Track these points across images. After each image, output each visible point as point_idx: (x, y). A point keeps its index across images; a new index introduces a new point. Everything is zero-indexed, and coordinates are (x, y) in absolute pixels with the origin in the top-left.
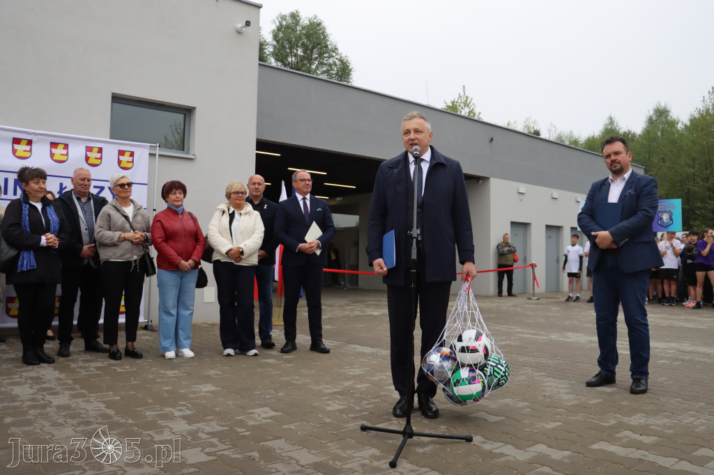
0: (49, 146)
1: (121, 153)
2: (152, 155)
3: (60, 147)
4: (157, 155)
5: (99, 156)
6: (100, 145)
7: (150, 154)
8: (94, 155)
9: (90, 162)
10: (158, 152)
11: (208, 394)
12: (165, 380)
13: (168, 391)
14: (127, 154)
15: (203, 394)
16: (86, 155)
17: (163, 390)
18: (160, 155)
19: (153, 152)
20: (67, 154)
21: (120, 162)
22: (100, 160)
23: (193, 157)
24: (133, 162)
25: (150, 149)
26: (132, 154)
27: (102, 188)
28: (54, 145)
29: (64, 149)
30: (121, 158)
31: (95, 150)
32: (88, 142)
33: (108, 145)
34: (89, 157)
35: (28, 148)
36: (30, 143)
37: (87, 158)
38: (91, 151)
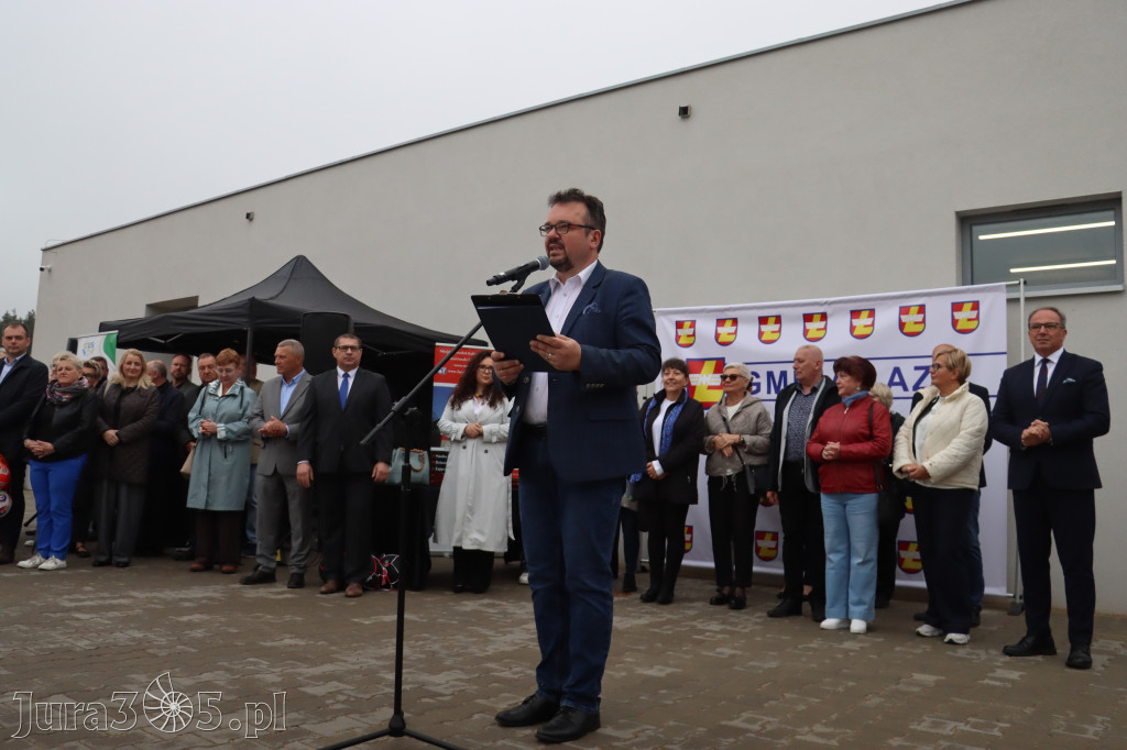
0: (849, 316)
1: (957, 307)
2: (1012, 301)
4: (1022, 300)
5: (920, 318)
6: (920, 301)
7: (1009, 300)
8: (912, 318)
9: (906, 330)
10: (1022, 293)
14: (968, 307)
16: (900, 319)
19: (1013, 295)
21: (955, 322)
22: (922, 325)
24: (977, 318)
25: (1007, 291)
26: (976, 306)
28: (855, 314)
29: (869, 317)
30: (957, 315)
31: (914, 310)
32: (902, 300)
33: (934, 298)
34: (904, 324)
35: (822, 324)
36: (824, 317)
37: (902, 325)
38: (907, 313)
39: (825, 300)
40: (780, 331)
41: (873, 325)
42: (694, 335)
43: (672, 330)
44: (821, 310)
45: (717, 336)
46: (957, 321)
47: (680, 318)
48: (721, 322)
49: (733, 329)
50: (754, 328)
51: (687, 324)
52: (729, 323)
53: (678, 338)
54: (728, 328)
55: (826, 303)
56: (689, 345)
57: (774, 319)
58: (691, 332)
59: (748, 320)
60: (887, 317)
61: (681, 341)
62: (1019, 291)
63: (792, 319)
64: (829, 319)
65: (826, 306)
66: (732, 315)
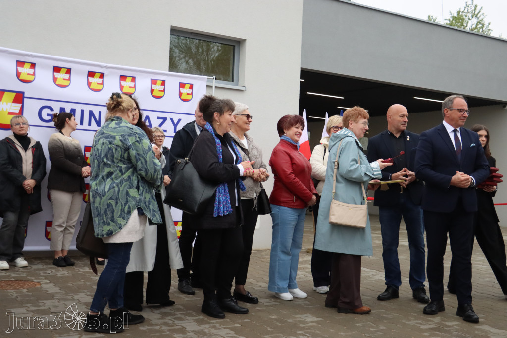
0: (118, 79)
1: (182, 85)
2: (209, 87)
3: (129, 79)
4: (214, 87)
5: (162, 88)
6: (163, 78)
7: (207, 86)
8: (158, 87)
9: (154, 94)
10: (215, 83)
11: (315, 324)
12: (265, 308)
13: (276, 319)
14: (187, 86)
15: (311, 324)
16: (151, 87)
17: (272, 318)
18: (216, 87)
19: (210, 84)
20: (135, 87)
21: (180, 94)
22: (163, 93)
23: (243, 89)
24: (192, 94)
25: (207, 81)
26: (191, 87)
27: (165, 119)
28: (123, 78)
29: (132, 81)
30: (182, 90)
31: (159, 83)
32: (153, 75)
33: (170, 77)
34: (154, 90)
35: (100, 81)
36: (102, 76)
37: (152, 91)
38: (155, 84)
39: (106, 65)
40: (69, 80)
44: (101, 71)
45: (18, 75)
46: (182, 93)
48: (20, 64)
49: (31, 71)
50: (50, 73)
52: (28, 66)
54: (27, 70)
55: (106, 67)
57: (66, 70)
59: (46, 67)
60: (143, 84)
62: (213, 82)
63: (79, 73)
64: (105, 78)
65: (105, 69)
66: (32, 60)
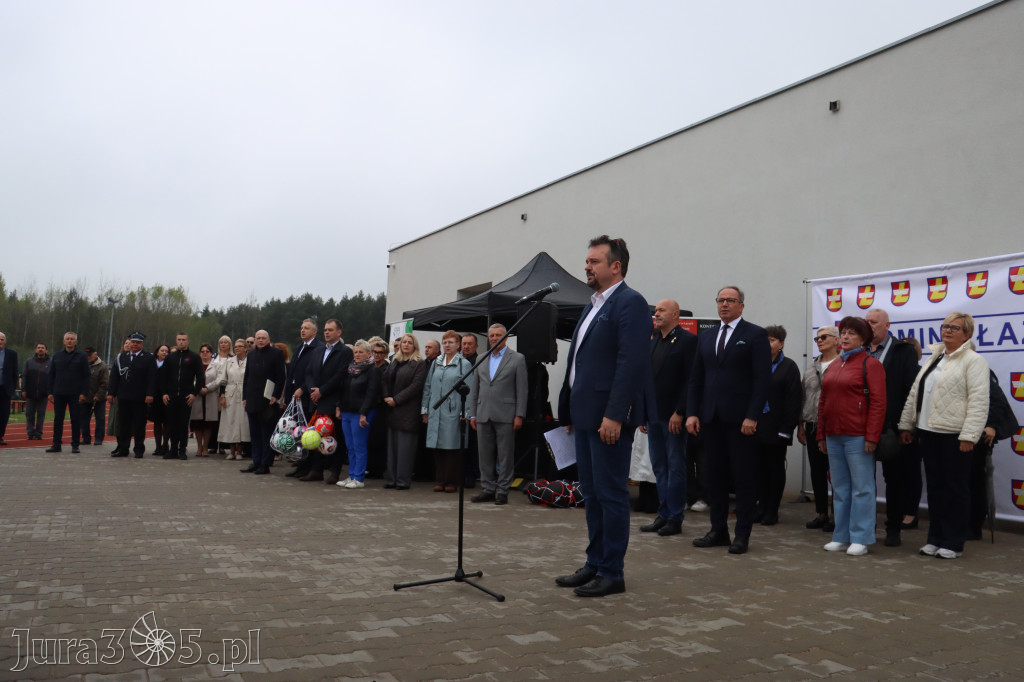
0: (965, 278)
3: (979, 276)
8: (1019, 278)
9: (1016, 289)
16: (1010, 280)
28: (971, 276)
29: (983, 278)
32: (1011, 262)
34: (1014, 283)
35: (943, 287)
36: (945, 280)
37: (1011, 285)
38: (1016, 273)
39: (945, 265)
40: (908, 295)
41: (986, 286)
42: (840, 301)
43: (824, 297)
44: (942, 274)
45: (859, 300)
47: (830, 287)
48: (862, 289)
49: (870, 295)
50: (888, 292)
51: (835, 292)
52: (868, 289)
53: (828, 303)
54: (867, 294)
55: (945, 268)
56: (838, 310)
57: (904, 284)
58: (838, 297)
59: (883, 286)
60: (999, 277)
61: (831, 307)
63: (919, 283)
64: (950, 283)
65: (946, 271)
66: (870, 282)
